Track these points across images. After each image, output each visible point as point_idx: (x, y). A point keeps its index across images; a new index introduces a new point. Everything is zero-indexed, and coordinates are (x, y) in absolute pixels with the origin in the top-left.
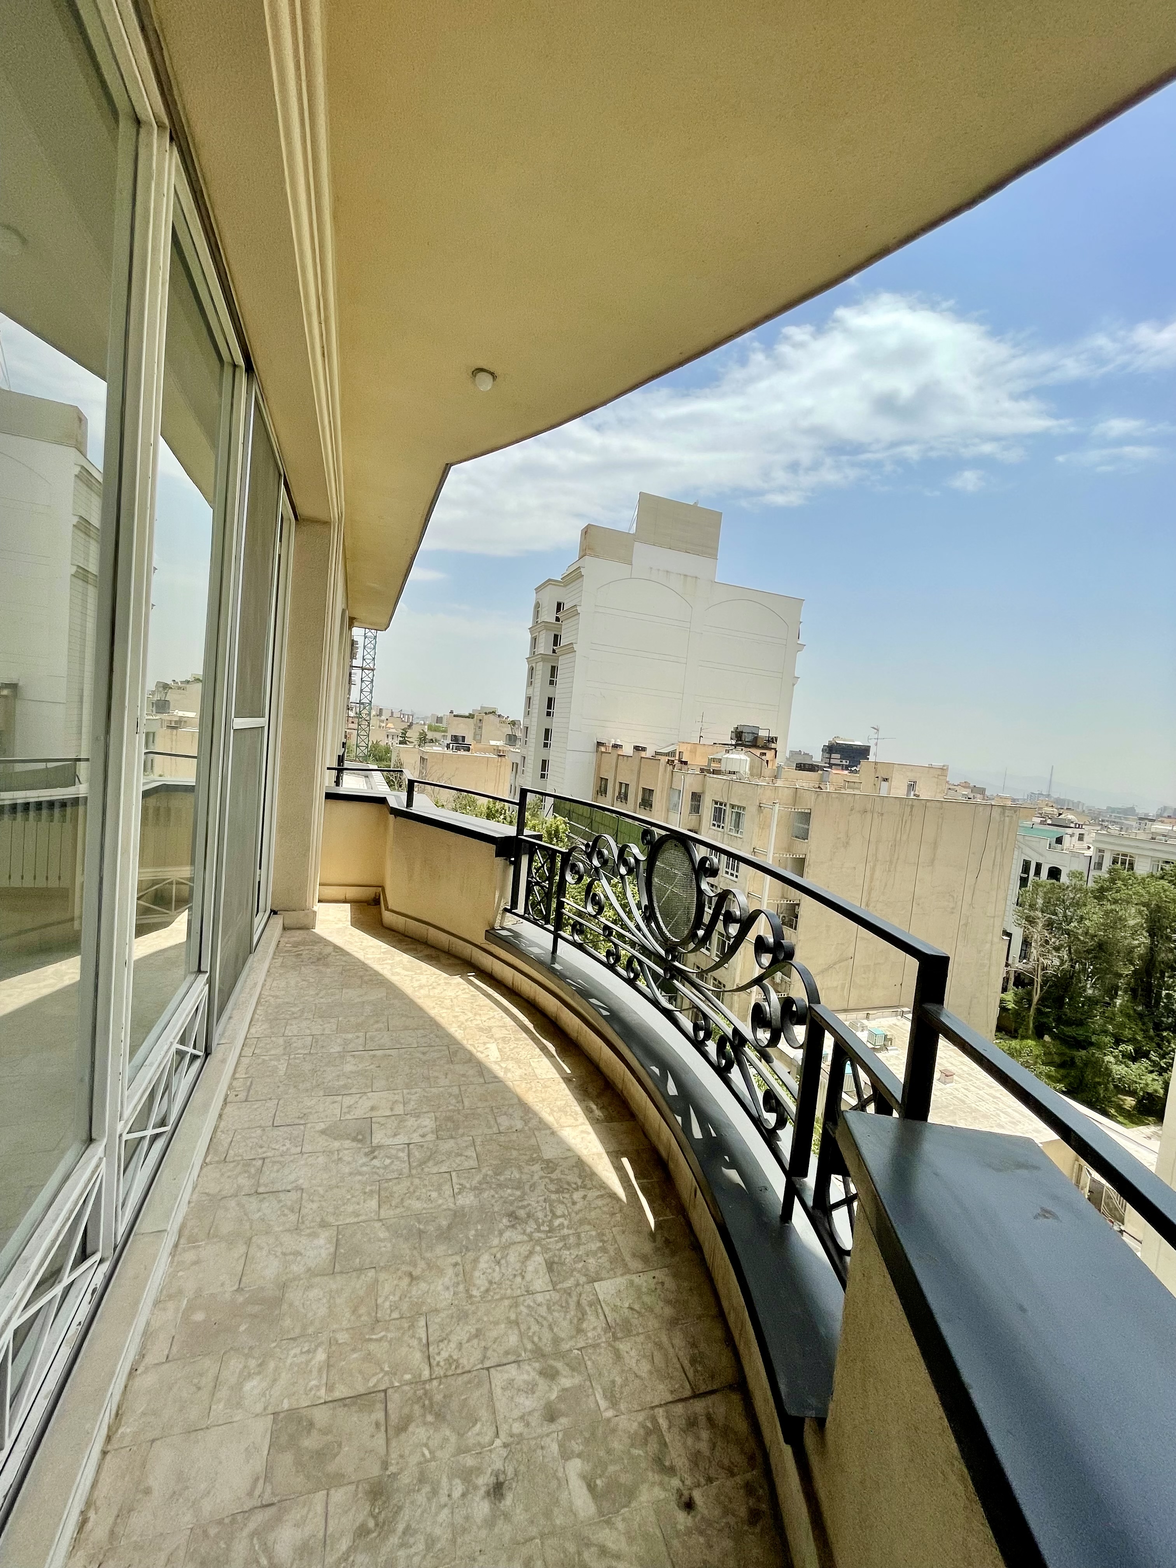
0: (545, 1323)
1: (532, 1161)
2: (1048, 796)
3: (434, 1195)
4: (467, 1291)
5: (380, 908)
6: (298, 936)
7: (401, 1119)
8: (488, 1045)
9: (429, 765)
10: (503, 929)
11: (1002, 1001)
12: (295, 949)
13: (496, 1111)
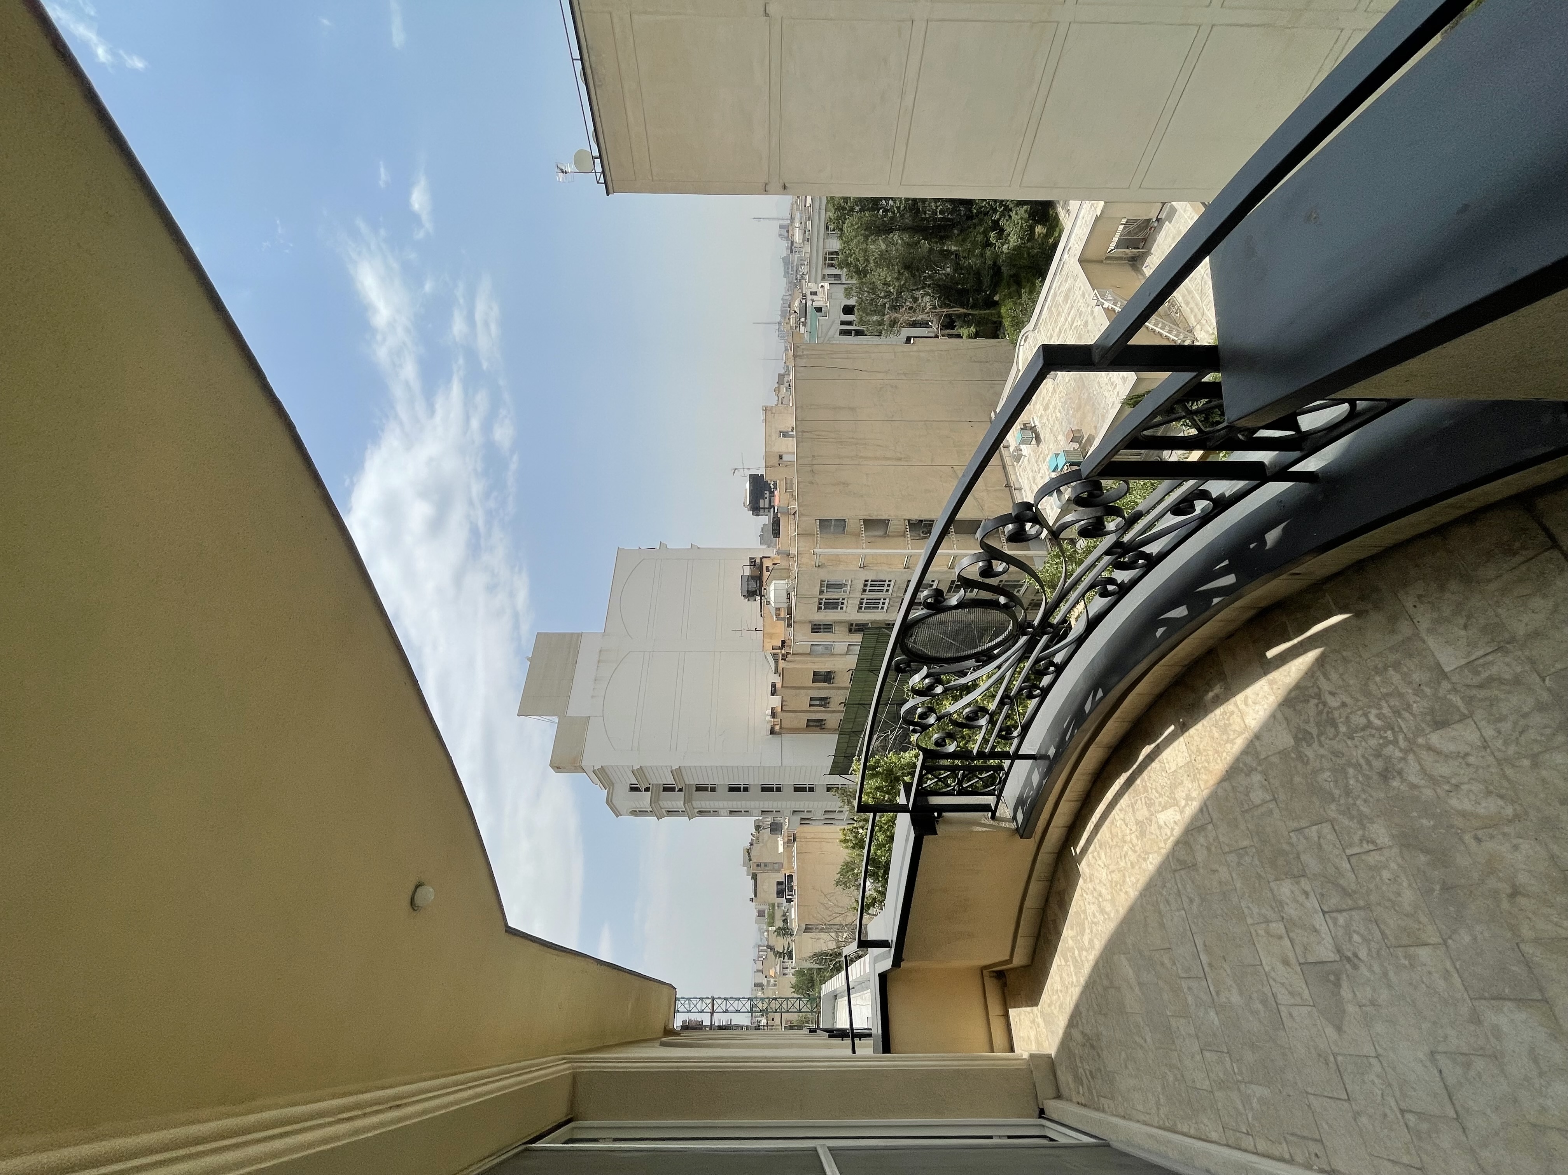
0: (1522, 722)
1: (1301, 758)
2: (779, 323)
3: (1386, 874)
4: (1510, 821)
5: (1008, 970)
6: (1065, 1077)
7: (1290, 925)
8: (1161, 823)
9: (812, 922)
10: (1014, 818)
11: (969, 337)
12: (1085, 1081)
13: (1246, 807)
